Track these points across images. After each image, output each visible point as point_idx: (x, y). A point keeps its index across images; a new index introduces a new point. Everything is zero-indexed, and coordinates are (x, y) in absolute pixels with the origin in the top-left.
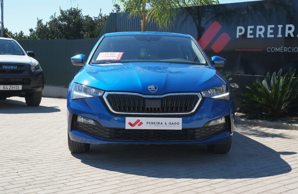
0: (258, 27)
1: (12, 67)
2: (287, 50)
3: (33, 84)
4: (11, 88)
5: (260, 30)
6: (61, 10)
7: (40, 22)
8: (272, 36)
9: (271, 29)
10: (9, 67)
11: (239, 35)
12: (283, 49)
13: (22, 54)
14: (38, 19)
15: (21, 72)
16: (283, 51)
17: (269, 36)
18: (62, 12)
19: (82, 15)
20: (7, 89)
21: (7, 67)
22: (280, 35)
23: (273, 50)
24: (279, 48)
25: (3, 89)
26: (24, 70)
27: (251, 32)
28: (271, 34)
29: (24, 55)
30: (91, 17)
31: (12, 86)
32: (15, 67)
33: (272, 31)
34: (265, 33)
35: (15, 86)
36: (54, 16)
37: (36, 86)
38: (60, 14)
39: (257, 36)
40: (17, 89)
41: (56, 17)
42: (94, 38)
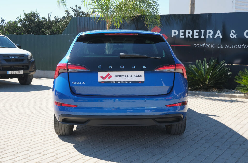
0: (187, 31)
1: (16, 58)
2: (208, 46)
3: (30, 70)
4: (16, 73)
5: (189, 33)
6: (25, 13)
7: (3, 21)
8: (198, 37)
9: (197, 32)
10: (14, 58)
11: (174, 36)
12: (205, 45)
13: (14, 47)
14: (2, 19)
15: (22, 60)
16: (205, 46)
17: (195, 37)
18: (26, 15)
19: (40, 17)
20: (14, 73)
21: (13, 57)
22: (203, 37)
23: (198, 46)
24: (202, 45)
25: (11, 74)
26: (24, 59)
27: (183, 34)
28: (196, 36)
29: (15, 47)
30: (46, 18)
31: (17, 71)
32: (18, 57)
33: (197, 34)
34: (193, 35)
35: (19, 71)
36: (20, 17)
37: (32, 71)
38: (25, 16)
39: (187, 37)
40: (20, 74)
41: (22, 19)
42: (58, 35)
